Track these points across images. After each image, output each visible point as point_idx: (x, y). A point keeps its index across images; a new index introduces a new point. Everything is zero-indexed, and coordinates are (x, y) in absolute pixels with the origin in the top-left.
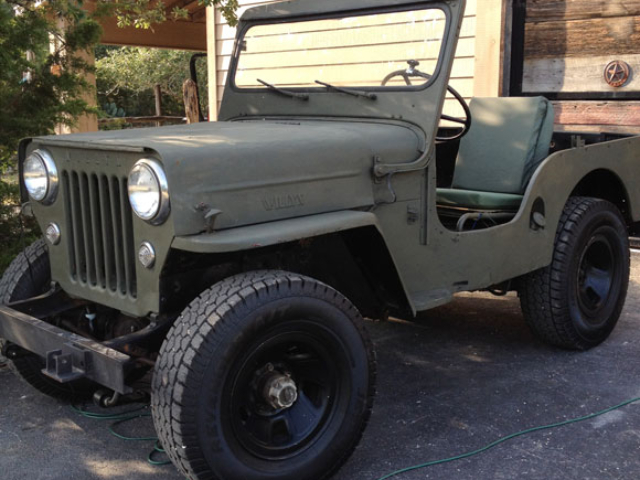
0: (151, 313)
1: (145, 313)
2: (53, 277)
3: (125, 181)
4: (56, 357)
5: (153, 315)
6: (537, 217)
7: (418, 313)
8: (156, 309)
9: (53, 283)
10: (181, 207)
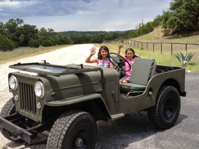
0: (40, 121)
1: (38, 121)
2: (16, 109)
3: (34, 86)
4: (14, 133)
5: (40, 122)
6: (150, 93)
7: (113, 120)
8: (41, 120)
9: (16, 111)
10: (47, 95)
